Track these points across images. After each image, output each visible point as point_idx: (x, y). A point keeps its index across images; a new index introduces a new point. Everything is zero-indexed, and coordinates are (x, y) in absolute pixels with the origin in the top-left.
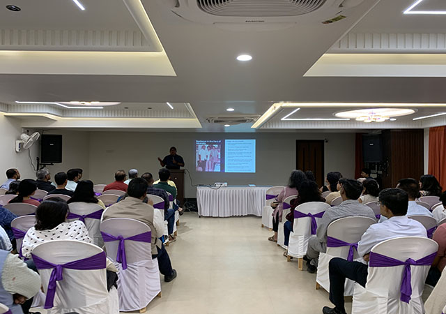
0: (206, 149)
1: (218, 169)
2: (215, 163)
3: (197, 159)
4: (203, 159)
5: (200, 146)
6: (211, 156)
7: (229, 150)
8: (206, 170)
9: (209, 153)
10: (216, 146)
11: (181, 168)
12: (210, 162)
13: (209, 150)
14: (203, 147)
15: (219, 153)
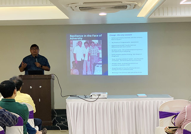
0: (83, 45)
1: (99, 71)
2: (95, 65)
3: (72, 59)
4: (79, 59)
5: (75, 43)
6: (89, 54)
7: (113, 46)
8: (84, 73)
9: (86, 51)
10: (96, 41)
11: (46, 73)
12: (89, 63)
13: (86, 47)
14: (80, 44)
15: (100, 51)
